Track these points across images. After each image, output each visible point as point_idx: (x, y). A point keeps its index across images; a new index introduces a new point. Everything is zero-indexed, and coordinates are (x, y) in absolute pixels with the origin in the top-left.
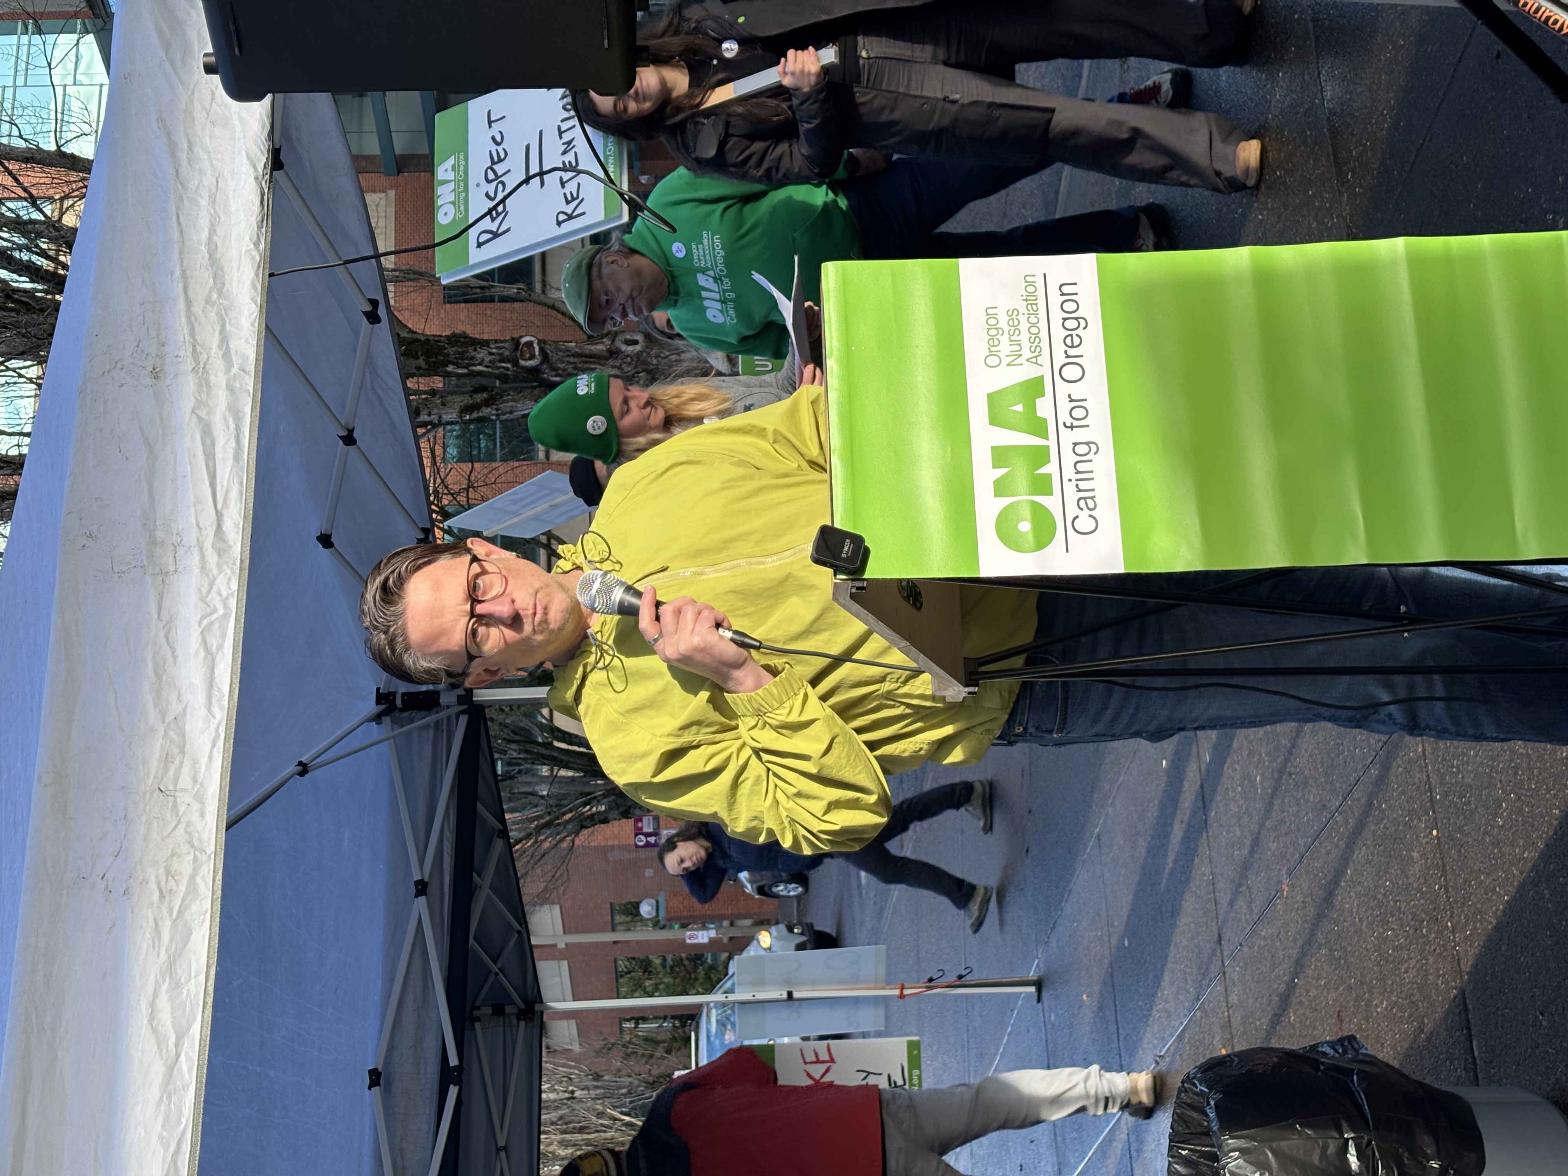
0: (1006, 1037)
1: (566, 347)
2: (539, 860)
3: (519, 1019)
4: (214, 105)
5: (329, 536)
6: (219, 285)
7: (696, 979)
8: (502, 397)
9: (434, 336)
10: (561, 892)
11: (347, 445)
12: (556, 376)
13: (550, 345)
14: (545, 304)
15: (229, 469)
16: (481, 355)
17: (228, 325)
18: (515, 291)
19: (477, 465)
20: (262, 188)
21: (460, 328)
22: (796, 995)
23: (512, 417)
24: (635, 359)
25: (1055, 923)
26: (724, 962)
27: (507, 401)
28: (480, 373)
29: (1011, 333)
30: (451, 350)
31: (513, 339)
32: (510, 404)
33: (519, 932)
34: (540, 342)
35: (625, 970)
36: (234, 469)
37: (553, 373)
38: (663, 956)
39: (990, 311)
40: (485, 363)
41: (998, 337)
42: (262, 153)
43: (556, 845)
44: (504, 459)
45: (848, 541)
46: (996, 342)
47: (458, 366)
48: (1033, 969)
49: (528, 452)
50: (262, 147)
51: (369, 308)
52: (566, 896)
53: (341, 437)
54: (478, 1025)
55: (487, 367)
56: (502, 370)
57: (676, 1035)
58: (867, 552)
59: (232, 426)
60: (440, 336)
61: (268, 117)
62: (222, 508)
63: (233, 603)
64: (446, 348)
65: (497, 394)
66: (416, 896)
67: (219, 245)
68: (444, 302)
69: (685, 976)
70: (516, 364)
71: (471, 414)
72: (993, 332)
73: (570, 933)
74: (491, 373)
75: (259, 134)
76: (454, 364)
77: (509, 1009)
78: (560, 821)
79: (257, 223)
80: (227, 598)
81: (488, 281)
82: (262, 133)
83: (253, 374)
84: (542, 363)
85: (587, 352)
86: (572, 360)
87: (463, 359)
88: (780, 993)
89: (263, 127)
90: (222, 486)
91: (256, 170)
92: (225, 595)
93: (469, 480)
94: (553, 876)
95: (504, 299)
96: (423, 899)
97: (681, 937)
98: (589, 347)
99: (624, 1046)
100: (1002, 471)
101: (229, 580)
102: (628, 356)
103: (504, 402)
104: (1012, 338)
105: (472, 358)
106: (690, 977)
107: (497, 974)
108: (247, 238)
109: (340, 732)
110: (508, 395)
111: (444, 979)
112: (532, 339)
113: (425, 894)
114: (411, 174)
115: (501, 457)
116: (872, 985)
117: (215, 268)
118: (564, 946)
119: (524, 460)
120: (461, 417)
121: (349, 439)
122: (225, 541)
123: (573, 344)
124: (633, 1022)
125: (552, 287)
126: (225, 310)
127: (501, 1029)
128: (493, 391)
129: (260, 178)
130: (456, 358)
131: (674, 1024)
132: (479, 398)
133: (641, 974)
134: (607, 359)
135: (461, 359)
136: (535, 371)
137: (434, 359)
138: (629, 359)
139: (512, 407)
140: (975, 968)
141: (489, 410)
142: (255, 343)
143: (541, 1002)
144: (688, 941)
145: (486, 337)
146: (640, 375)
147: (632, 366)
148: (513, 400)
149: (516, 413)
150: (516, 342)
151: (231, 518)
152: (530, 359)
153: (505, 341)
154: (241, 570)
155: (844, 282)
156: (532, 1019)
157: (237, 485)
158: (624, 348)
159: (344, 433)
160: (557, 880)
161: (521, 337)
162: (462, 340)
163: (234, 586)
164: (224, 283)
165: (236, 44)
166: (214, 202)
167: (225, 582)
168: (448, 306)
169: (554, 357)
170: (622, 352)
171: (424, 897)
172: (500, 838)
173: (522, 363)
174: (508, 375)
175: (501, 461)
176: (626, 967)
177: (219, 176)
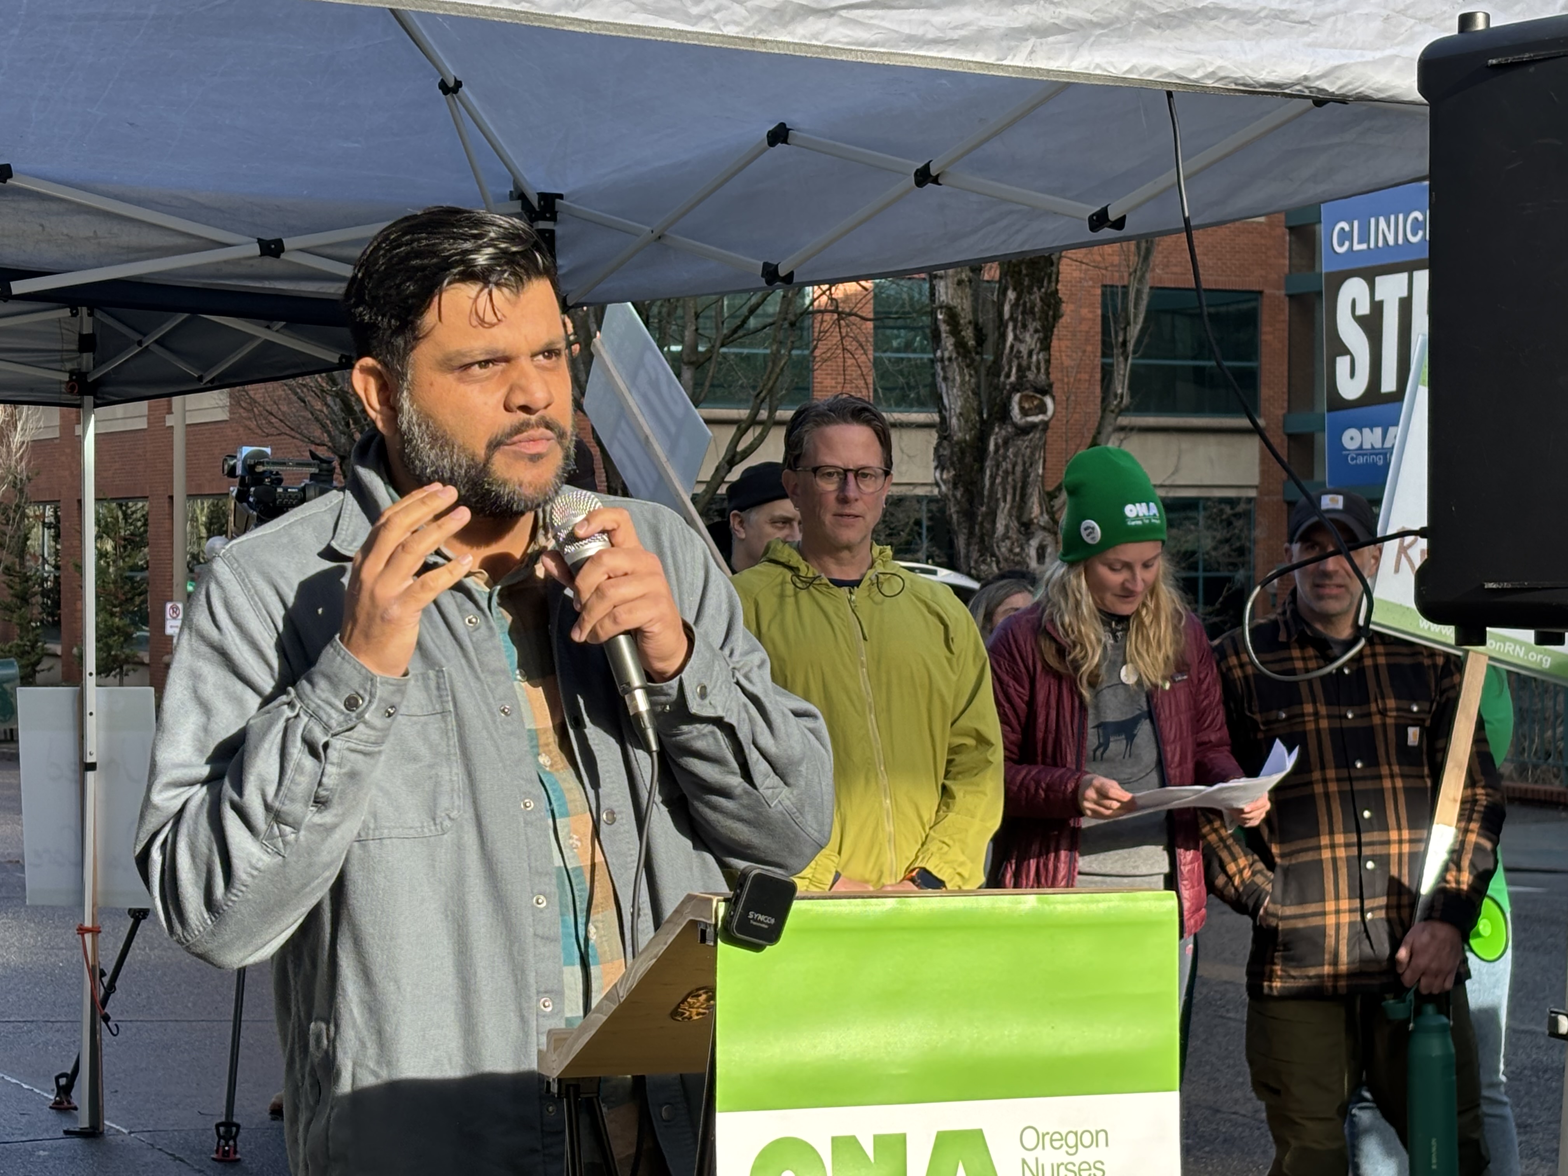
0: (14, 1081)
1: (1037, 462)
2: (296, 394)
3: (72, 373)
4: (1413, 21)
5: (785, 141)
6: (1156, 21)
7: (112, 614)
8: (968, 366)
9: (1058, 273)
10: (248, 423)
11: (916, 174)
12: (996, 444)
13: (1040, 438)
14: (1099, 432)
15: (896, 28)
16: (1028, 338)
17: (1099, 31)
18: (1119, 391)
19: (870, 325)
20: (1294, 84)
21: (1067, 308)
22: (90, 775)
23: (939, 379)
24: (1017, 558)
25: (181, 1160)
26: (135, 656)
27: (962, 374)
28: (1003, 337)
29: (1070, 1167)
30: (1036, 297)
31: (1051, 385)
32: (958, 378)
33: (200, 379)
34: (1046, 425)
35: (129, 512)
36: (896, 36)
37: (1000, 441)
38: (147, 568)
39: (1102, 1135)
40: (1017, 345)
41: (1065, 1148)
42: (1341, 88)
43: (317, 419)
44: (877, 362)
45: (773, 921)
46: (1057, 1144)
47: (1015, 306)
48: (114, 1125)
49: (887, 400)
50: (1350, 87)
51: (1113, 216)
52: (241, 429)
53: (927, 167)
54: (67, 312)
55: (1012, 347)
56: (1006, 369)
57: (30, 583)
58: (758, 948)
59: (955, 35)
60: (1057, 281)
61: (1391, 97)
62: (841, 16)
63: (705, 28)
64: (1039, 290)
65: (973, 360)
66: (260, 241)
67: (1214, 23)
68: (1104, 286)
69: (117, 598)
70: (1015, 388)
71: (945, 321)
72: (1071, 1139)
73: (187, 434)
74: (1002, 353)
75: (1369, 84)
76: (1018, 299)
77: (87, 359)
78: (352, 426)
79: (1243, 78)
80: (713, 20)
81: (1134, 352)
82: (1369, 88)
83: (1028, 65)
84: (1015, 425)
85: (1029, 490)
86: (1019, 469)
87: (1023, 313)
88: (94, 751)
89: (1379, 90)
90: (871, 18)
91: (1319, 78)
92: (717, 17)
93: (850, 314)
94: (271, 414)
95: (1107, 374)
96: (256, 250)
97: (175, 596)
98: (1036, 493)
99: (18, 506)
100: (868, 1147)
101: (737, 23)
102: (1022, 549)
103: (961, 370)
104: (1062, 1168)
105: (1024, 326)
106: (115, 606)
107: (140, 343)
108: (1219, 62)
109: (501, 141)
110: (971, 375)
111: (140, 277)
112: (1050, 412)
113: (263, 254)
114: (1287, 246)
115: (881, 358)
116: (99, 888)
117: (1182, 16)
118: (168, 424)
119: (875, 391)
120: (941, 307)
121: (924, 177)
122: (793, 19)
123: (1040, 471)
124: (52, 520)
125: (1122, 441)
126: (1120, 28)
127: (58, 346)
128: (977, 353)
129: (1306, 84)
130: (1025, 303)
131: (46, 580)
132: (968, 334)
133: (122, 534)
134: (1019, 518)
135: (1023, 309)
136: (1004, 415)
137: (1024, 272)
138: (1017, 550)
139: (954, 380)
140: (117, 1038)
141: (950, 348)
142: (1073, 70)
143: (96, 406)
144: (169, 605)
145: (1055, 343)
146: (994, 566)
147: (1007, 554)
148: (963, 383)
149: (943, 385)
150: (1046, 390)
151: (826, 30)
152: (1022, 409)
153: (1048, 374)
154: (753, 41)
155: (1148, 924)
156: (71, 390)
157: (873, 38)
158: (1034, 543)
159: (933, 171)
160: (265, 419)
161: (1053, 398)
162: (1051, 313)
163: (731, 31)
164: (1159, 27)
165: (1502, 60)
166: (1276, 17)
167: (735, 18)
168: (1099, 291)
169: (1023, 443)
170: (1028, 540)
171: (258, 252)
172: (340, 359)
173: (1016, 397)
174: (999, 376)
175: (875, 359)
176: (133, 513)
177: (1311, 25)
